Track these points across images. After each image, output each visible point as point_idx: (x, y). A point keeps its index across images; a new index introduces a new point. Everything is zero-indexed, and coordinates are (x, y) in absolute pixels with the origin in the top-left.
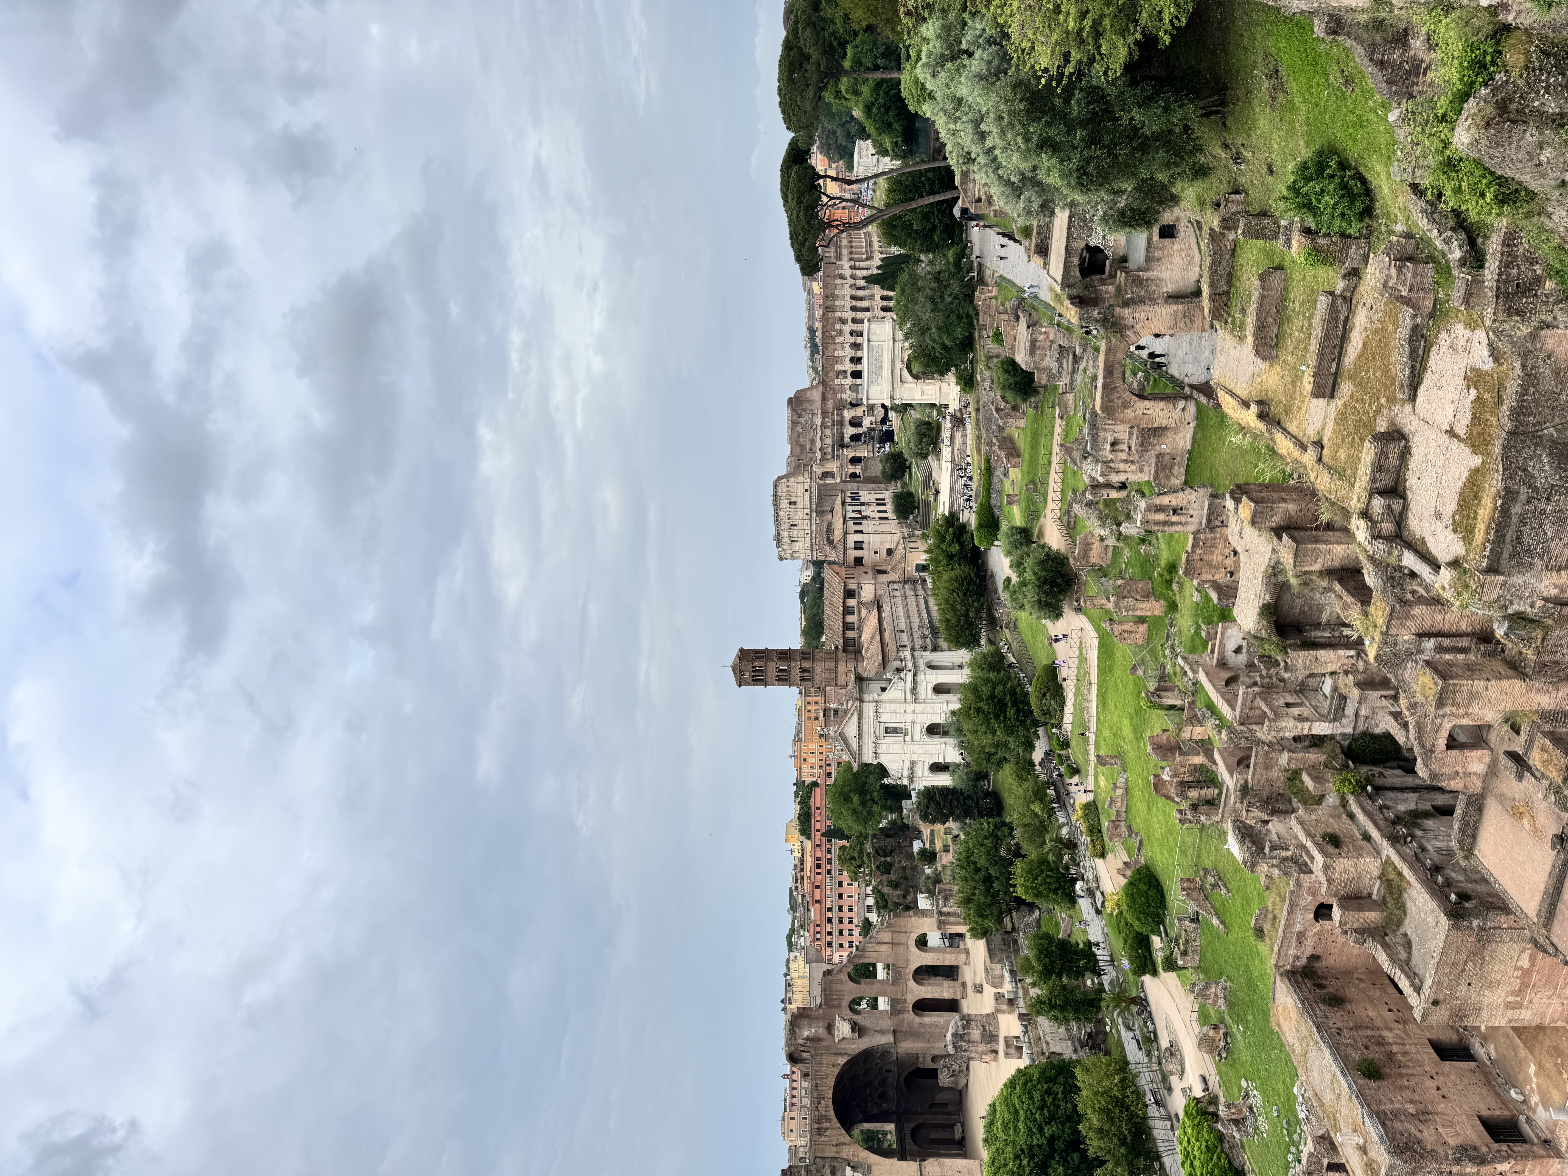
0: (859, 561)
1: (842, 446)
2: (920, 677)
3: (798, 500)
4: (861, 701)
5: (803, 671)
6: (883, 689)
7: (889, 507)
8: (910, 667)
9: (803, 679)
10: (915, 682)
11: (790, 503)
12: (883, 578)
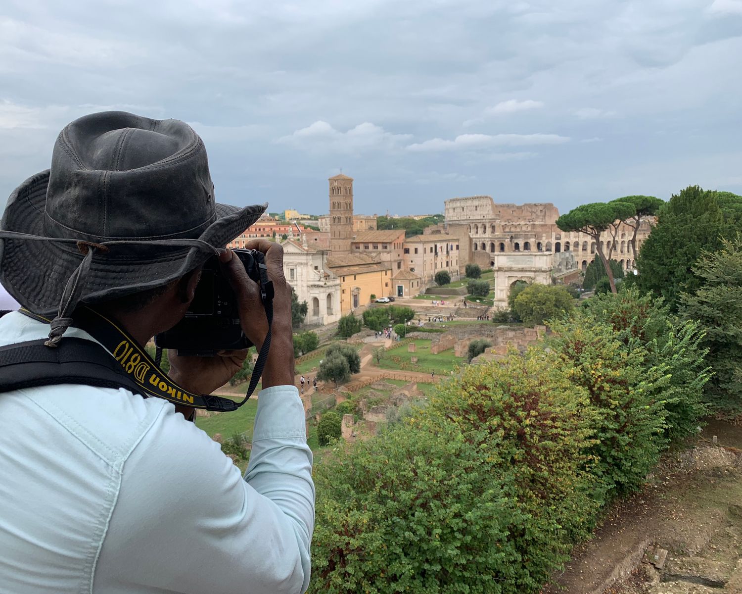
0: (407, 251)
1: (512, 237)
2: (322, 290)
3: (478, 212)
4: (307, 254)
5: (339, 218)
6: (316, 268)
7: (445, 268)
8: (328, 284)
9: (334, 219)
10: (318, 286)
11: (476, 207)
12: (395, 266)
